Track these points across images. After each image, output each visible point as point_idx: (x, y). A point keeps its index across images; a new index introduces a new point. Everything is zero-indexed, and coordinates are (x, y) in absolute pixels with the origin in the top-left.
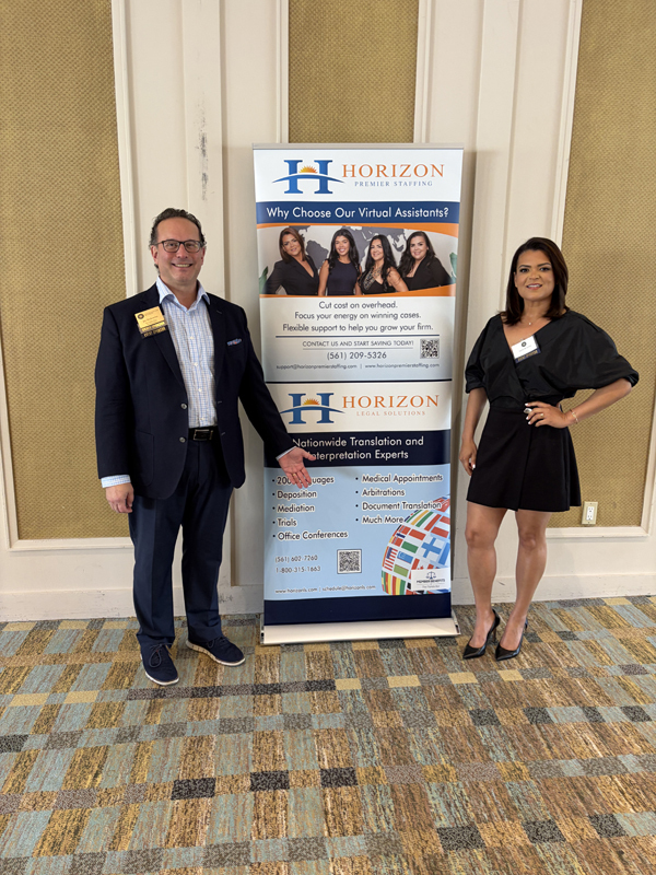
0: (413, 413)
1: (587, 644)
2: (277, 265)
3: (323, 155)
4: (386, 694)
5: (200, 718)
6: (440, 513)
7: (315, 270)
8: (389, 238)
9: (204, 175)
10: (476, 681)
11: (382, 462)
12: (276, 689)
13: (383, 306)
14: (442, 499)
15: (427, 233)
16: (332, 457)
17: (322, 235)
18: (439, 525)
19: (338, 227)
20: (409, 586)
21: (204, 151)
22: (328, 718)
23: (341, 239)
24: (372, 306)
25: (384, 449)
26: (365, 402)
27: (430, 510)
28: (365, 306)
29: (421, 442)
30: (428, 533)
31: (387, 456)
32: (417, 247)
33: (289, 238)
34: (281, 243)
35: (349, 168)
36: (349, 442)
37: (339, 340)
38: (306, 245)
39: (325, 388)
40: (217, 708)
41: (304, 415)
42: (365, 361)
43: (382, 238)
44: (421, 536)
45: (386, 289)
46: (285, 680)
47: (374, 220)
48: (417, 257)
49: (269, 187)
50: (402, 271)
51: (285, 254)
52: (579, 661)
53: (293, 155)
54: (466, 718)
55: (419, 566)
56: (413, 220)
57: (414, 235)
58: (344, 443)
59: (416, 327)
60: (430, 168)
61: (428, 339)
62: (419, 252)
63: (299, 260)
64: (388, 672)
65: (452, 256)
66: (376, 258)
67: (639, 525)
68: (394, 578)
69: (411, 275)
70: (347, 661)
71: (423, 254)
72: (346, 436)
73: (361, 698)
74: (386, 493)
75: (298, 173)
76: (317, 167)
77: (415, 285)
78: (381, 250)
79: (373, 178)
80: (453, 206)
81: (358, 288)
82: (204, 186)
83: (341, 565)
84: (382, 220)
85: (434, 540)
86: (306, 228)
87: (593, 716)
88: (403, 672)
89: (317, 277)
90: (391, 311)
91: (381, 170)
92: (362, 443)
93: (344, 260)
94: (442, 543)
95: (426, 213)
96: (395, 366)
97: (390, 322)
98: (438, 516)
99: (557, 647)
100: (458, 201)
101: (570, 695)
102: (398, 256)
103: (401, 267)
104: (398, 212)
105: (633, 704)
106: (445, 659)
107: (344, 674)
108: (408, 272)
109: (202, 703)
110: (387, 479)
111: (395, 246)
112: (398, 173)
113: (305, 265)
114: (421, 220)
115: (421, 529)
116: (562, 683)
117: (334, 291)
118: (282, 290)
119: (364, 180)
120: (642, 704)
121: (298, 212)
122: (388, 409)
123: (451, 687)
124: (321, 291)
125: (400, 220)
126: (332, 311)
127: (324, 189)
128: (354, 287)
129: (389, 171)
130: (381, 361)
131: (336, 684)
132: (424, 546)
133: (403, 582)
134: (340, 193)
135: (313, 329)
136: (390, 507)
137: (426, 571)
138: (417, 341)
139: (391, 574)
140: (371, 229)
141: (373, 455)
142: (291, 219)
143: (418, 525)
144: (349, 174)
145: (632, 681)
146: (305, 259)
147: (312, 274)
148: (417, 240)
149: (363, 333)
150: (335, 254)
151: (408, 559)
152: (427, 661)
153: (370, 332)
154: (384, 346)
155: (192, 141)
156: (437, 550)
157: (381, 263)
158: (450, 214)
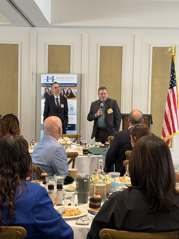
2: (44, 94)
3: (53, 75)
9: (33, 79)
15: (71, 88)
21: (33, 74)
29: (70, 126)
33: (47, 89)
34: (45, 90)
35: (57, 77)
38: (49, 91)
43: (63, 89)
47: (62, 86)
49: (43, 81)
50: (66, 95)
51: (46, 92)
53: (48, 75)
56: (68, 86)
59: (69, 105)
60: (71, 78)
61: (71, 107)
62: (69, 92)
63: (48, 93)
65: (76, 93)
66: (62, 93)
69: (68, 96)
71: (70, 92)
75: (49, 78)
76: (52, 77)
79: (62, 79)
80: (76, 84)
84: (63, 86)
91: (63, 78)
95: (71, 85)
102: (66, 93)
112: (66, 78)
114: (70, 86)
119: (60, 79)
125: (66, 86)
127: (53, 81)
129: (64, 78)
142: (47, 86)
144: (57, 79)
146: (49, 93)
148: (69, 90)
155: (31, 72)
158: (75, 85)
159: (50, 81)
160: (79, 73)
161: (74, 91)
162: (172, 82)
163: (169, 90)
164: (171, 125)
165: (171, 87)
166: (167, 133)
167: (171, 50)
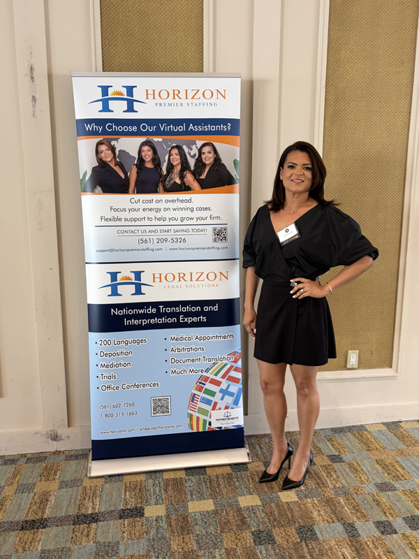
0: (209, 286)
1: (350, 465)
2: (94, 169)
3: (130, 81)
4: (185, 518)
5: (24, 550)
6: (233, 364)
7: (125, 173)
8: (184, 147)
10: (260, 503)
11: (186, 325)
12: (94, 518)
13: (182, 201)
14: (234, 353)
15: (214, 143)
16: (145, 322)
17: (130, 145)
18: (233, 374)
19: (143, 139)
20: (210, 424)
21: (32, 78)
22: (133, 545)
23: (146, 148)
24: (173, 201)
25: (187, 314)
26: (170, 277)
27: (225, 362)
28: (167, 201)
29: (216, 308)
30: (224, 381)
31: (189, 320)
32: (207, 154)
33: (103, 148)
34: (97, 152)
35: (150, 92)
36: (158, 309)
37: (148, 229)
38: (117, 153)
39: (137, 267)
40: (40, 540)
41: (120, 289)
42: (169, 245)
43: (179, 147)
44: (218, 383)
45: (184, 188)
46: (103, 510)
47: (171, 133)
48: (207, 163)
50: (196, 174)
51: (100, 161)
52: (343, 481)
53: (105, 81)
54: (248, 538)
55: (217, 408)
56: (203, 133)
57: (204, 145)
58: (154, 311)
59: (209, 218)
60: (215, 93)
61: (218, 227)
63: (112, 165)
64: (189, 497)
65: (235, 162)
66: (174, 164)
67: (391, 367)
68: (198, 418)
69: (203, 177)
70: (157, 490)
72: (155, 305)
73: (164, 524)
74: (189, 350)
75: (109, 96)
76: (124, 91)
77: (206, 185)
78: (178, 157)
80: (234, 122)
81: (161, 187)
82: (34, 106)
83: (154, 409)
84: (178, 133)
85: (229, 386)
86: (117, 139)
87: (351, 530)
88: (201, 497)
89: (127, 179)
90: (189, 205)
92: (169, 310)
93: (149, 165)
94: (235, 388)
95: (213, 128)
96: (193, 249)
97: (188, 214)
98: (232, 367)
99: (326, 469)
100: (239, 118)
101: (334, 513)
103: (195, 170)
104: (191, 127)
105: (384, 519)
106: (237, 484)
107: (153, 501)
108: (200, 175)
109: (28, 535)
110: (190, 339)
111: (190, 154)
112: (190, 96)
113: (117, 169)
114: (209, 133)
115: (218, 378)
116: (329, 502)
118: (99, 189)
119: (162, 102)
120: (391, 518)
121: (110, 127)
122: (189, 283)
123: (239, 510)
124: (131, 189)
125: (192, 133)
126: (141, 205)
127: (130, 109)
128: (158, 186)
129: (182, 95)
130: (182, 245)
131: (145, 511)
132: (221, 391)
133: (205, 421)
134: (144, 112)
135: (126, 220)
136: (193, 361)
137: (223, 411)
138: (210, 229)
139: (195, 414)
140: (170, 140)
141: (178, 319)
142: (104, 133)
143: (216, 375)
145: (383, 498)
146: (117, 164)
147: (123, 176)
149: (167, 222)
150: (141, 160)
151: (208, 402)
152: (222, 486)
153: (172, 223)
154: (184, 233)
155: (23, 70)
156: (231, 394)
157: (179, 168)
158: (233, 127)
159: (118, 110)
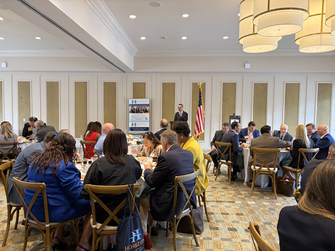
0: (145, 125)
2: (131, 110)
7: (135, 111)
9: (124, 102)
23: (137, 108)
33: (132, 108)
42: (140, 120)
43: (141, 108)
49: (130, 103)
50: (143, 111)
57: (144, 107)
58: (137, 128)
59: (145, 116)
60: (146, 101)
62: (145, 109)
63: (133, 110)
75: (133, 101)
76: (135, 101)
79: (140, 102)
93: (138, 110)
96: (143, 120)
97: (142, 116)
102: (143, 109)
117: (136, 113)
122: (142, 125)
128: (138, 112)
135: (134, 116)
141: (141, 130)
144: (138, 101)
149: (139, 117)
155: (123, 98)
157: (141, 110)
158: (148, 105)
159: (134, 103)
160: (151, 98)
161: (148, 108)
162: (200, 103)
163: (198, 108)
164: (199, 127)
165: (199, 106)
166: (197, 132)
167: (199, 84)
